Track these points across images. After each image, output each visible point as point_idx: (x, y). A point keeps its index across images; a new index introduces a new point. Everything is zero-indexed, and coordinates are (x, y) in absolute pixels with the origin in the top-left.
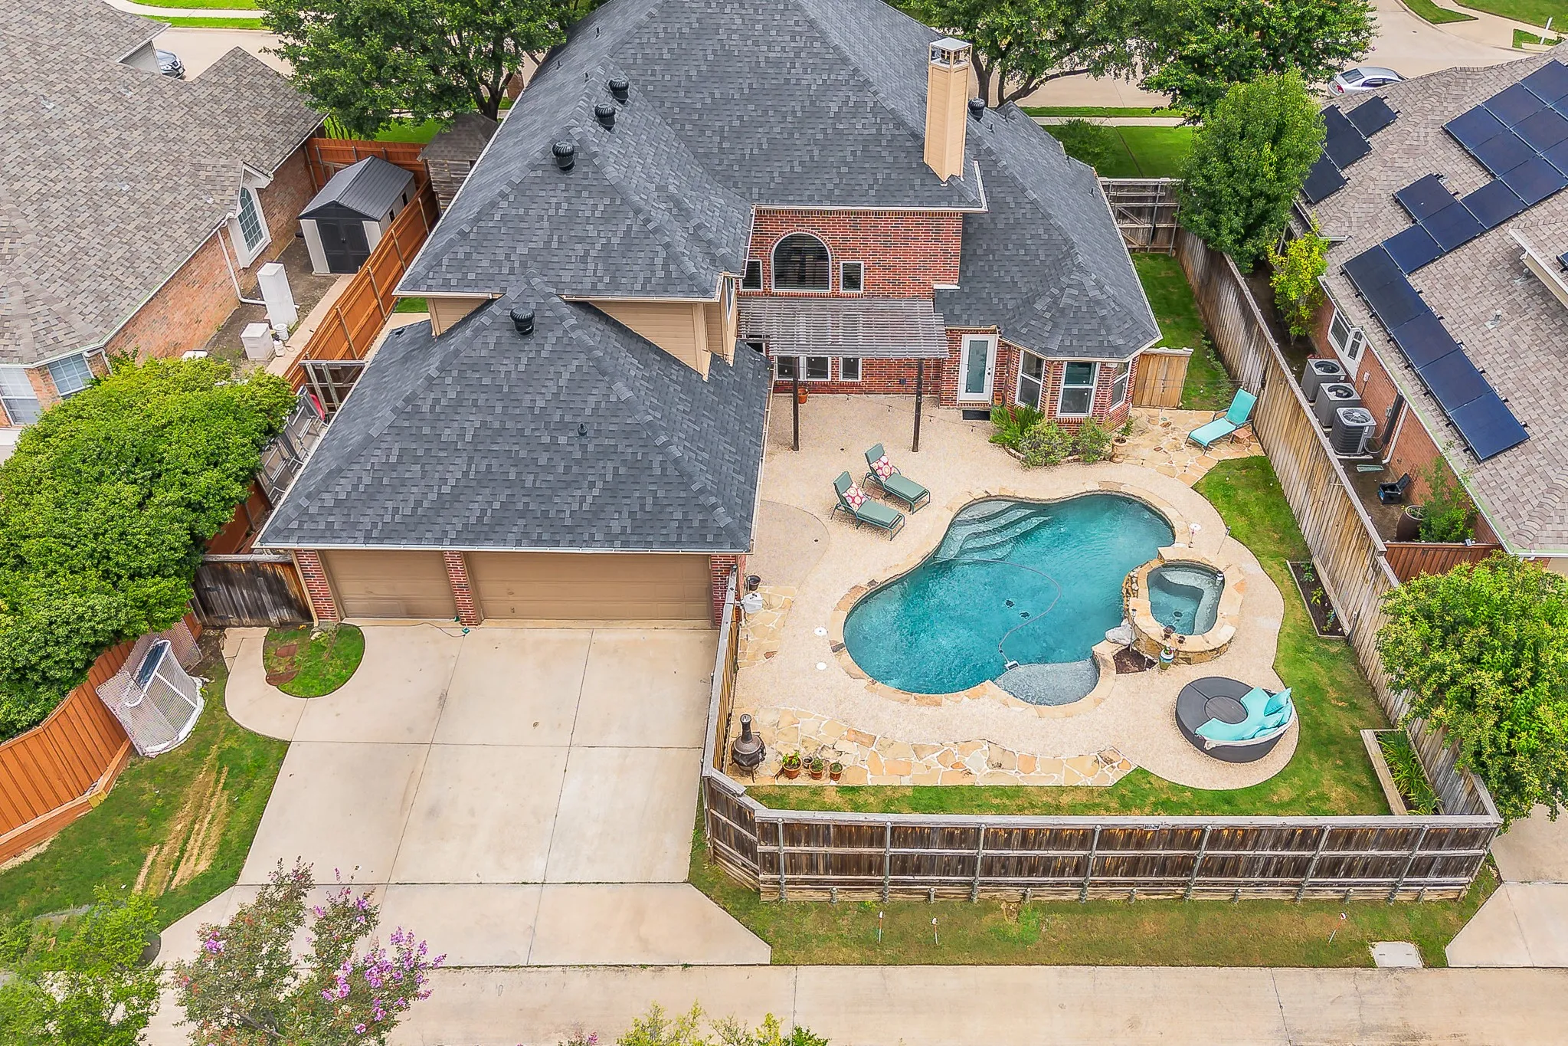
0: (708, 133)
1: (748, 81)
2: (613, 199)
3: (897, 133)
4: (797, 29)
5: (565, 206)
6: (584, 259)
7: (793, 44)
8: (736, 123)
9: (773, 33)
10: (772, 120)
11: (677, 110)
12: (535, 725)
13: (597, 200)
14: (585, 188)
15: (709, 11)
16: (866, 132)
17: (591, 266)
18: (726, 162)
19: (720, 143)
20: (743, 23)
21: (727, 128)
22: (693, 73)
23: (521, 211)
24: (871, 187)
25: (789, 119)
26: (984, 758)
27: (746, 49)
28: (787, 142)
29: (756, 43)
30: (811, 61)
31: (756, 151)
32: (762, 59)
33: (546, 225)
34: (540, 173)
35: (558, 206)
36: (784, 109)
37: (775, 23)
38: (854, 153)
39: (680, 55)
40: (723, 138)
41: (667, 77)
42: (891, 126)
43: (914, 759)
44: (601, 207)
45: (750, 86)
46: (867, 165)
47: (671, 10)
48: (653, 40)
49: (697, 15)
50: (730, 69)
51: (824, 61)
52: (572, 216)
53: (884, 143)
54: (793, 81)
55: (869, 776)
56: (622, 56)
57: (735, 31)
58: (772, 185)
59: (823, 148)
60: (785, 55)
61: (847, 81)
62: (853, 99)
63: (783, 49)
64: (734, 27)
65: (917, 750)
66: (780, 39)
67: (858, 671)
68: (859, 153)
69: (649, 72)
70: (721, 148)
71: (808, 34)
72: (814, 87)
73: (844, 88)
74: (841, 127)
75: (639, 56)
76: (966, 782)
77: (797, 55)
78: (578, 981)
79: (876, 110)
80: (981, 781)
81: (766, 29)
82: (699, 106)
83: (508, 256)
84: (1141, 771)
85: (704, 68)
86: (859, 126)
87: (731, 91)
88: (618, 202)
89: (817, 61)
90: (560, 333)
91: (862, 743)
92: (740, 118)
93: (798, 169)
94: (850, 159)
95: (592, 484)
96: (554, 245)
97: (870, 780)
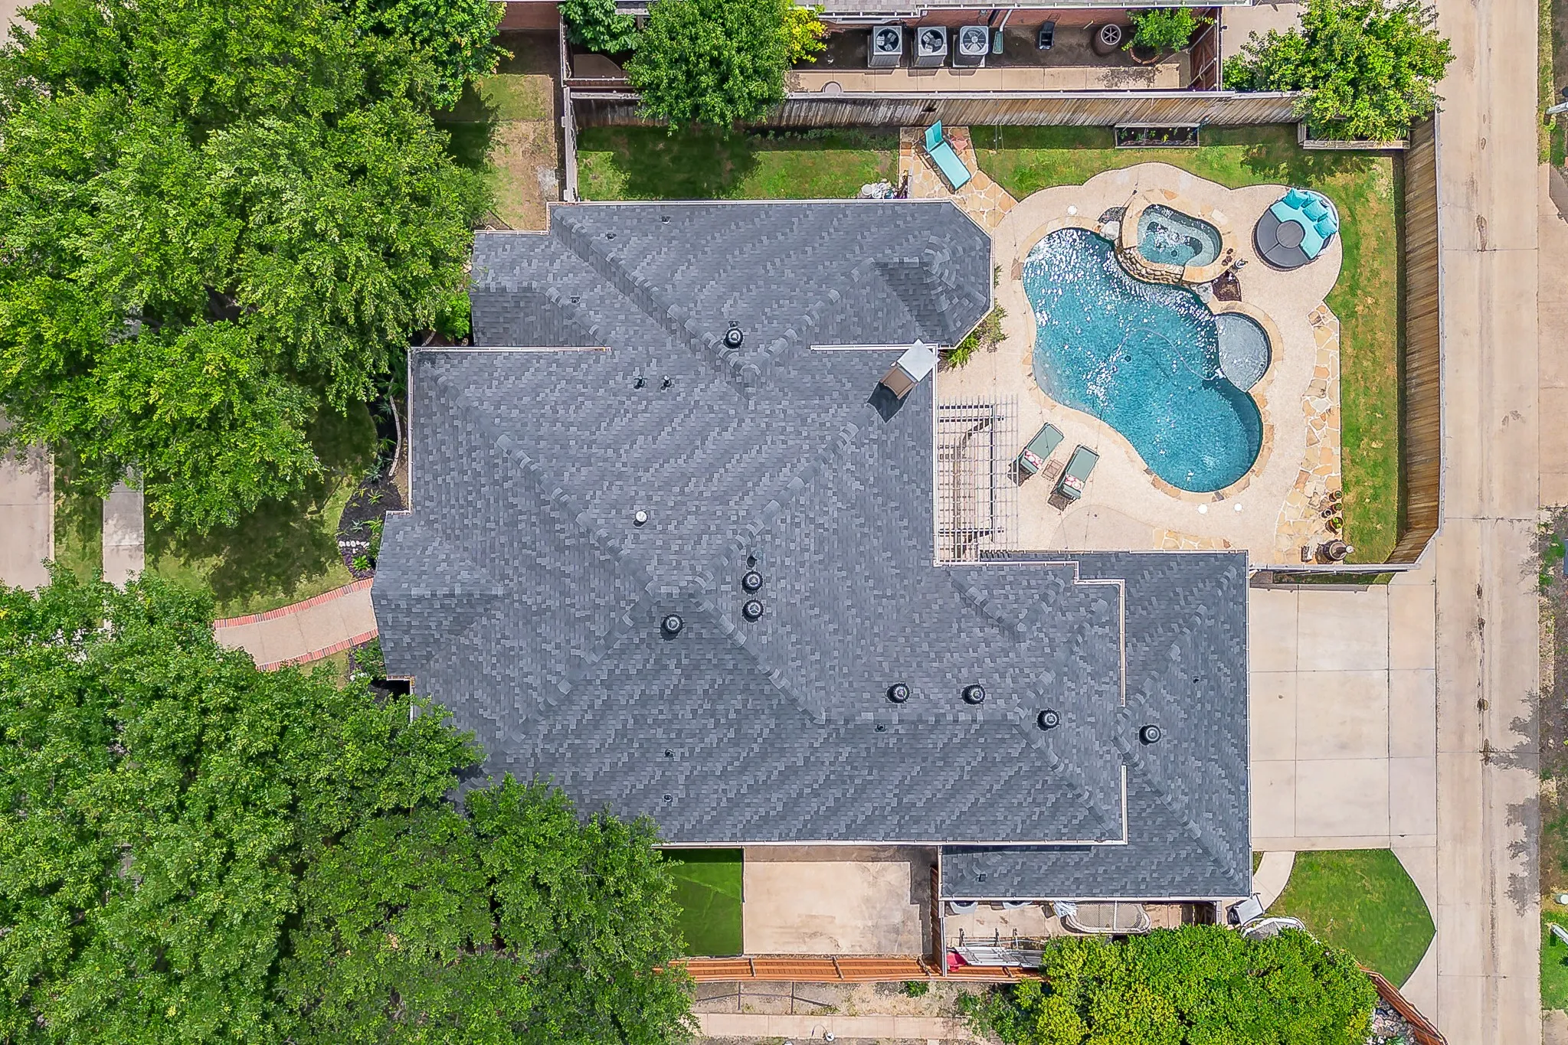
0: (880, 610)
1: (836, 572)
2: (1065, 674)
3: (876, 424)
4: (788, 521)
5: (1070, 715)
6: (1100, 693)
7: (803, 526)
8: (871, 583)
9: (792, 546)
10: (868, 547)
11: (863, 642)
12: (1280, 697)
13: (1065, 688)
14: (1058, 699)
15: (774, 615)
16: (876, 455)
17: (1105, 687)
18: (902, 592)
19: (888, 597)
20: (784, 578)
21: (876, 592)
22: (831, 627)
23: (1074, 751)
24: (918, 453)
25: (866, 530)
26: (1317, 399)
27: (808, 574)
28: (885, 532)
29: (802, 564)
30: (817, 507)
31: (893, 563)
32: (817, 558)
33: (1081, 729)
34: (1050, 740)
35: (1071, 720)
36: (859, 535)
37: (784, 544)
38: (893, 468)
39: (817, 642)
40: (884, 596)
41: (836, 653)
42: (870, 429)
43: (1319, 445)
44: (1069, 684)
45: (840, 569)
46: (902, 456)
47: (776, 655)
48: (803, 671)
49: (779, 627)
50: (827, 590)
51: (816, 493)
52: (1077, 708)
53: (884, 437)
54: (835, 526)
55: (1333, 475)
56: (819, 703)
57: (793, 587)
58: (919, 547)
59: (889, 497)
60: (812, 534)
61: (835, 470)
62: (849, 465)
63: (807, 535)
64: (789, 587)
65: (1311, 443)
66: (798, 540)
67: (1242, 481)
68: (893, 463)
69: (832, 672)
70: (892, 597)
71: (793, 509)
72: (840, 504)
73: (840, 474)
74: (872, 479)
75: (818, 684)
76: (1337, 413)
77: (812, 520)
78: (1445, 639)
79: (858, 443)
80: (1336, 404)
81: (789, 553)
82: (858, 620)
83: (1101, 757)
84: (1328, 299)
85: (827, 617)
86: (871, 462)
87: (845, 589)
88: (1066, 669)
89: (817, 500)
90: (1147, 705)
91: (1306, 479)
92: (867, 579)
93: (905, 522)
94: (897, 472)
95: (1219, 669)
96: (1092, 720)
97: (1336, 474)
